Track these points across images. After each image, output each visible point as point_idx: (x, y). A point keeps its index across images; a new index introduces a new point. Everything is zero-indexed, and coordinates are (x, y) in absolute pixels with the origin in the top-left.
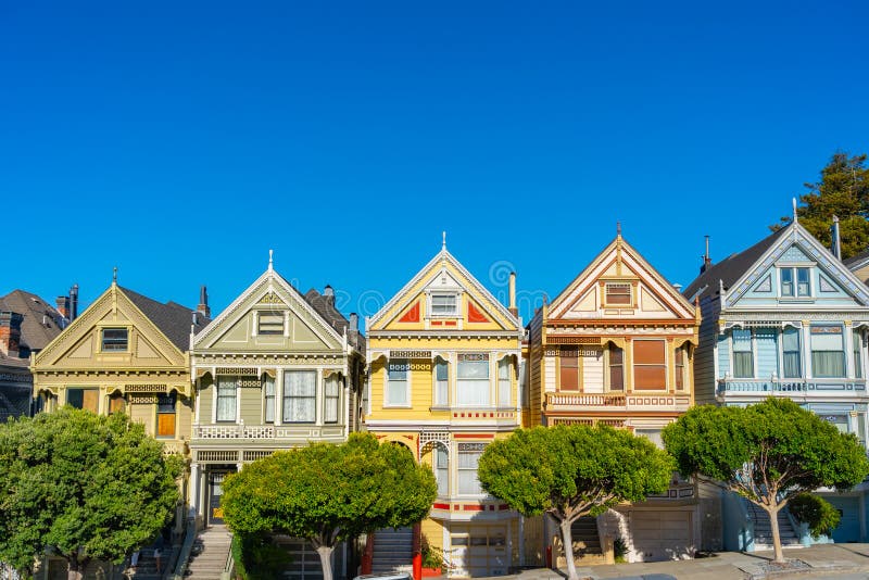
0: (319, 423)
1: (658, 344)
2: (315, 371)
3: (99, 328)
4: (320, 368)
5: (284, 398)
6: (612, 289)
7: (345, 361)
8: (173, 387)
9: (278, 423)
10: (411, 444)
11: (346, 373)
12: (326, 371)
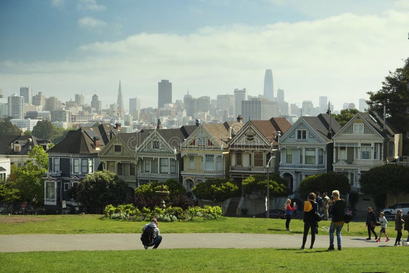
0: (169, 173)
1: (261, 153)
2: (168, 159)
3: (114, 146)
5: (160, 166)
6: (248, 136)
7: (176, 156)
8: (132, 162)
9: (159, 173)
10: (193, 180)
11: (176, 159)
12: (170, 159)
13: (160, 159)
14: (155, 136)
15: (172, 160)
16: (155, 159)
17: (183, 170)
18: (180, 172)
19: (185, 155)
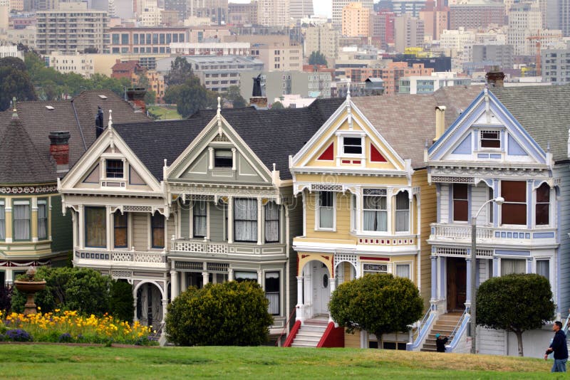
0: (259, 243)
1: (522, 185)
2: (255, 200)
3: (103, 160)
4: (259, 197)
5: (235, 221)
6: (485, 135)
7: (278, 192)
8: (156, 209)
9: (230, 241)
10: (328, 263)
11: (278, 202)
12: (264, 200)
13: (235, 199)
14: (220, 130)
15: (269, 205)
16: (220, 201)
17: (301, 234)
18: (291, 241)
19: (306, 190)
